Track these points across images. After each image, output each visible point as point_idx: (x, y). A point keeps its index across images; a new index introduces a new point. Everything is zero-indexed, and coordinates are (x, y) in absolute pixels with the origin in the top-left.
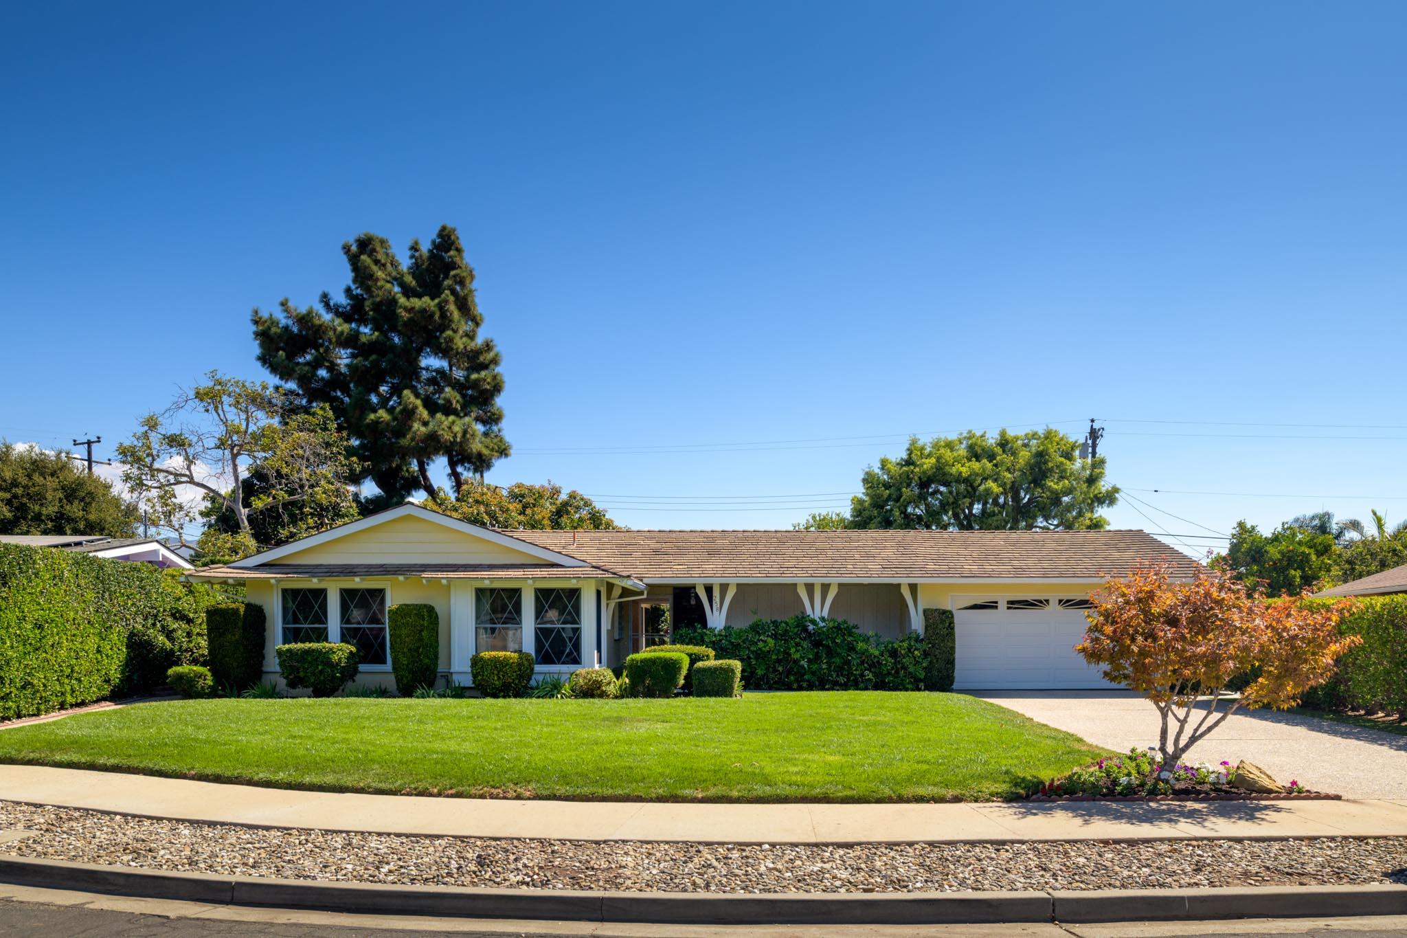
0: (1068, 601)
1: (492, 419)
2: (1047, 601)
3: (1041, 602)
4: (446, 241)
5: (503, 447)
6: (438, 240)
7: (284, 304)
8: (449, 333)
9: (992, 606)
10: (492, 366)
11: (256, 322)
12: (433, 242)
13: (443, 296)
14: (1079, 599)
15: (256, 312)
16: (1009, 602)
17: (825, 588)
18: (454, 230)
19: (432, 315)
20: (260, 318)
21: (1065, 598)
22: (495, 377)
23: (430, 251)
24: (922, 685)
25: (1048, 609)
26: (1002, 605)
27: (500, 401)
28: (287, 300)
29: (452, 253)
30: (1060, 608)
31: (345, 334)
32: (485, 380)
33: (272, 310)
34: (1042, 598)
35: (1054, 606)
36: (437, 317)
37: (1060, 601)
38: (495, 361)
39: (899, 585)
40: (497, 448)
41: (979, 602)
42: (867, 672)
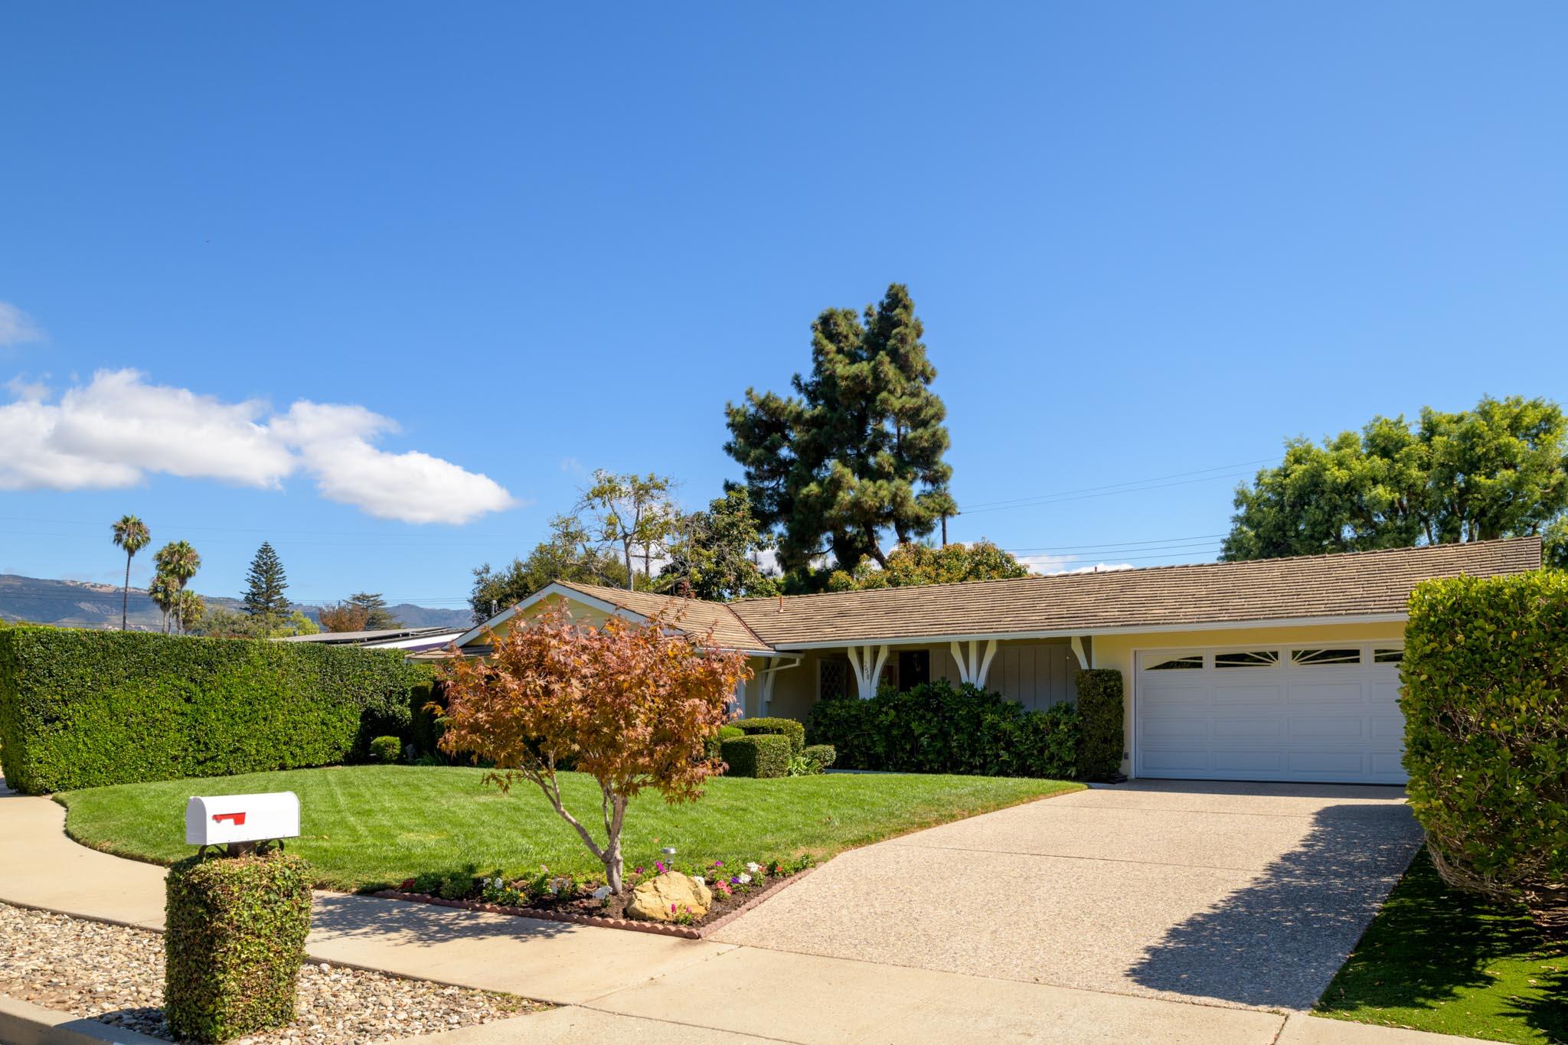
0: (1306, 653)
1: (937, 478)
2: (1276, 654)
3: (1265, 655)
4: (896, 299)
5: (946, 506)
6: (886, 301)
7: (749, 393)
8: (884, 394)
9: (1195, 663)
10: (933, 422)
11: (728, 414)
12: (881, 304)
13: (878, 357)
14: (1324, 649)
15: (729, 405)
16: (1218, 658)
17: (983, 645)
18: (903, 288)
19: (864, 380)
20: (732, 410)
21: (1303, 649)
22: (934, 435)
23: (880, 313)
24: (1073, 771)
25: (1275, 664)
26: (1209, 662)
27: (945, 458)
28: (751, 389)
29: (898, 311)
30: (1295, 663)
31: (794, 414)
32: (921, 438)
33: (740, 402)
34: (1267, 651)
35: (1285, 659)
36: (869, 381)
37: (1295, 654)
38: (938, 417)
39: (1067, 641)
40: (937, 507)
41: (1170, 659)
42: (1002, 752)
